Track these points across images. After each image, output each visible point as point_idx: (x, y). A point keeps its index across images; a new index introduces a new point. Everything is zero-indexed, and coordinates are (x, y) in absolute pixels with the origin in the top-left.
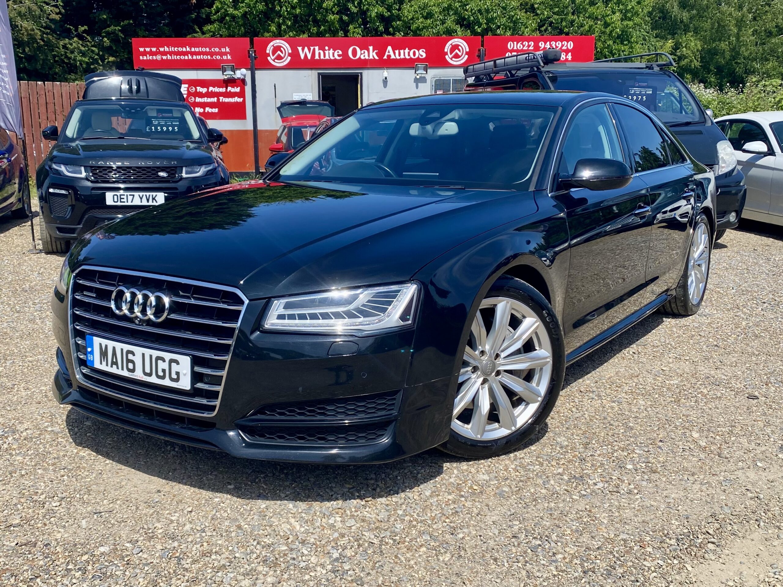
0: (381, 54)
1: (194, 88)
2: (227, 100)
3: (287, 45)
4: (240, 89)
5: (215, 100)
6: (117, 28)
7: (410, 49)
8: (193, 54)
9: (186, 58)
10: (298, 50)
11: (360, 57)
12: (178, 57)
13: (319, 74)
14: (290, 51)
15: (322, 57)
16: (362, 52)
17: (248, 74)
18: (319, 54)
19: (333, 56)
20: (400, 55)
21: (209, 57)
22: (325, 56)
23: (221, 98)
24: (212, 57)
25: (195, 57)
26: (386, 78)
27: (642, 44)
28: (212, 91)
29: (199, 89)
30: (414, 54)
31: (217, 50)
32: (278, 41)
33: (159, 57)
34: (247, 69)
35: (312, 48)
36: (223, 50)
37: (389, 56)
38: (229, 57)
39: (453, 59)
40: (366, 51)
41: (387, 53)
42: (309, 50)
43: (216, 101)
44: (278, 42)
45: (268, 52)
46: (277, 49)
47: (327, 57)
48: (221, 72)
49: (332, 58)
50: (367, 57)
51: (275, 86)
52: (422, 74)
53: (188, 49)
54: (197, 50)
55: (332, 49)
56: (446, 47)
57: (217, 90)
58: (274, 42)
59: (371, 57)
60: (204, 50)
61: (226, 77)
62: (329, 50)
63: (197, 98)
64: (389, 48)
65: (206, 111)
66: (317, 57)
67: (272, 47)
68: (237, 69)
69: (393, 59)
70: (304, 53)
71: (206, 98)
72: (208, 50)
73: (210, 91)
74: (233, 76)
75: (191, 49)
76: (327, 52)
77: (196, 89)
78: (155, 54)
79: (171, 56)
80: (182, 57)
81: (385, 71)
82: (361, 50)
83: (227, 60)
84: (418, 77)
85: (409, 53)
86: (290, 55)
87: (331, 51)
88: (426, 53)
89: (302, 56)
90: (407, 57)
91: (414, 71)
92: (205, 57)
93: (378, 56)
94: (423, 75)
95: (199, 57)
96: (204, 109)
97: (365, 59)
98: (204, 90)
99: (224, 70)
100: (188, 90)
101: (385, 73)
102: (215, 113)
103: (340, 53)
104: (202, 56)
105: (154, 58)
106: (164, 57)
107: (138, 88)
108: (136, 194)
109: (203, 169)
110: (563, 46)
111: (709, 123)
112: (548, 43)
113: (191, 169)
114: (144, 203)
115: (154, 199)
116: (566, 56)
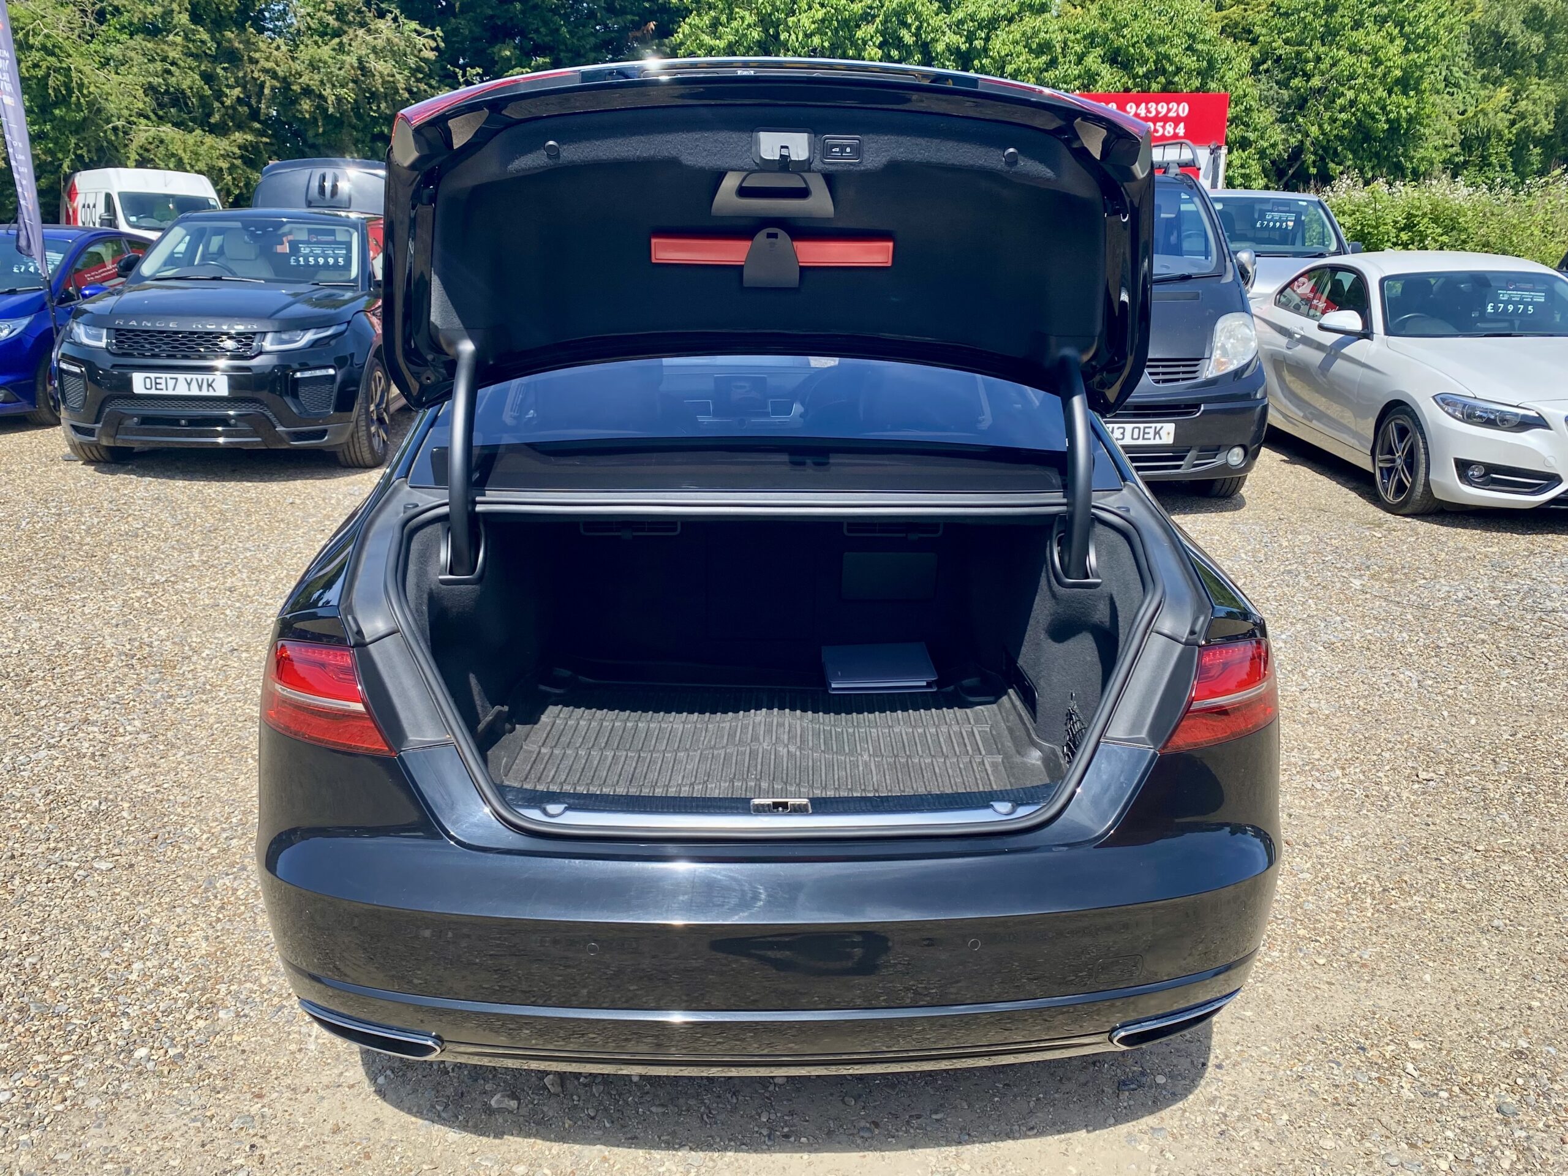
107: (335, 187)
108: (181, 377)
109: (310, 336)
110: (1169, 110)
111: (1229, 278)
112: (1143, 105)
113: (285, 336)
114: (195, 391)
115: (209, 385)
116: (1175, 129)
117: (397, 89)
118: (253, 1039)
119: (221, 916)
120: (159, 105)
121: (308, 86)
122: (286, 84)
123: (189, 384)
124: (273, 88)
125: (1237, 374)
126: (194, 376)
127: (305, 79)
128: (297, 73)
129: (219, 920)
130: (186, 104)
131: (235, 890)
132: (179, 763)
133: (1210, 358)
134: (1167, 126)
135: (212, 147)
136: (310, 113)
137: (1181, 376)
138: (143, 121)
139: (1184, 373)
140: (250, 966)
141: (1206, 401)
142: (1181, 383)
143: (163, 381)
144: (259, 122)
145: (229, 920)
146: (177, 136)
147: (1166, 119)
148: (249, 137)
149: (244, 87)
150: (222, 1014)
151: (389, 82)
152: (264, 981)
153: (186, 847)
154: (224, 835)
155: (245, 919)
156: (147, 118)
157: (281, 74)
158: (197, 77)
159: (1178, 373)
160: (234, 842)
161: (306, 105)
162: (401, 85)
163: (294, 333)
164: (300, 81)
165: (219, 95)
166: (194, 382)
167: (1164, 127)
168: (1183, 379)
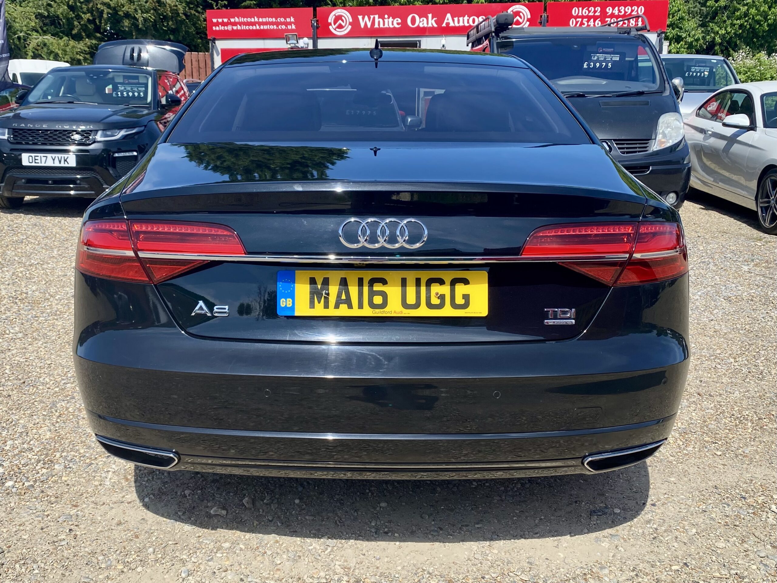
0: (439, 22)
3: (349, 14)
6: (252, 2)
7: (470, 16)
8: (260, 24)
9: (255, 28)
10: (358, 19)
11: (419, 25)
12: (247, 27)
14: (351, 20)
15: (381, 26)
16: (421, 20)
17: (310, 42)
18: (379, 22)
19: (393, 24)
20: (458, 22)
21: (275, 27)
22: (384, 25)
24: (278, 26)
25: (262, 28)
26: (444, 46)
30: (474, 21)
31: (282, 20)
32: (339, 10)
33: (230, 28)
34: (309, 38)
35: (372, 17)
36: (288, 20)
37: (448, 24)
38: (293, 27)
40: (425, 19)
41: (446, 21)
42: (369, 19)
44: (339, 12)
45: (329, 21)
46: (338, 18)
47: (386, 26)
48: (285, 41)
49: (391, 26)
50: (426, 25)
53: (256, 20)
54: (264, 20)
55: (391, 18)
58: (336, 11)
59: (430, 25)
60: (271, 20)
61: (290, 46)
62: (389, 18)
64: (449, 16)
66: (376, 26)
67: (334, 17)
68: (300, 38)
69: (452, 27)
70: (364, 21)
72: (274, 20)
74: (297, 45)
75: (258, 19)
76: (386, 21)
78: (227, 24)
79: (241, 26)
80: (251, 28)
81: (444, 38)
82: (420, 18)
83: (292, 29)
85: (468, 20)
86: (350, 24)
89: (362, 25)
90: (466, 24)
92: (272, 27)
93: (437, 24)
95: (266, 28)
97: (424, 27)
99: (288, 40)
101: (444, 40)
103: (400, 21)
104: (268, 26)
105: (227, 27)
106: (235, 28)
107: (139, 55)
108: (49, 156)
109: (123, 133)
111: (667, 93)
112: (616, 8)
113: (109, 133)
114: (57, 164)
115: (65, 160)
117: (179, 14)
118: (74, 479)
119: (59, 420)
120: (44, 24)
121: (128, 12)
122: (115, 10)
123: (54, 160)
124: (108, 13)
125: (672, 149)
126: (57, 155)
127: (125, 9)
128: (122, 5)
129: (57, 422)
130: (59, 24)
131: (67, 409)
132: (39, 348)
133: (655, 139)
135: (73, 47)
136: (128, 27)
137: (638, 149)
138: (35, 33)
139: (639, 148)
140: (74, 444)
141: (653, 164)
142: (637, 154)
143: (39, 158)
144: (100, 33)
145: (63, 422)
146: (54, 41)
148: (94, 42)
149: (92, 14)
150: (56, 467)
151: (174, 10)
152: (82, 451)
153: (41, 387)
154: (63, 382)
155: (72, 422)
156: (37, 31)
157: (112, 5)
158: (66, 7)
159: (636, 148)
160: (69, 385)
161: (126, 23)
162: (181, 11)
163: (114, 131)
164: (123, 9)
165: (79, 17)
166: (57, 159)
168: (639, 152)
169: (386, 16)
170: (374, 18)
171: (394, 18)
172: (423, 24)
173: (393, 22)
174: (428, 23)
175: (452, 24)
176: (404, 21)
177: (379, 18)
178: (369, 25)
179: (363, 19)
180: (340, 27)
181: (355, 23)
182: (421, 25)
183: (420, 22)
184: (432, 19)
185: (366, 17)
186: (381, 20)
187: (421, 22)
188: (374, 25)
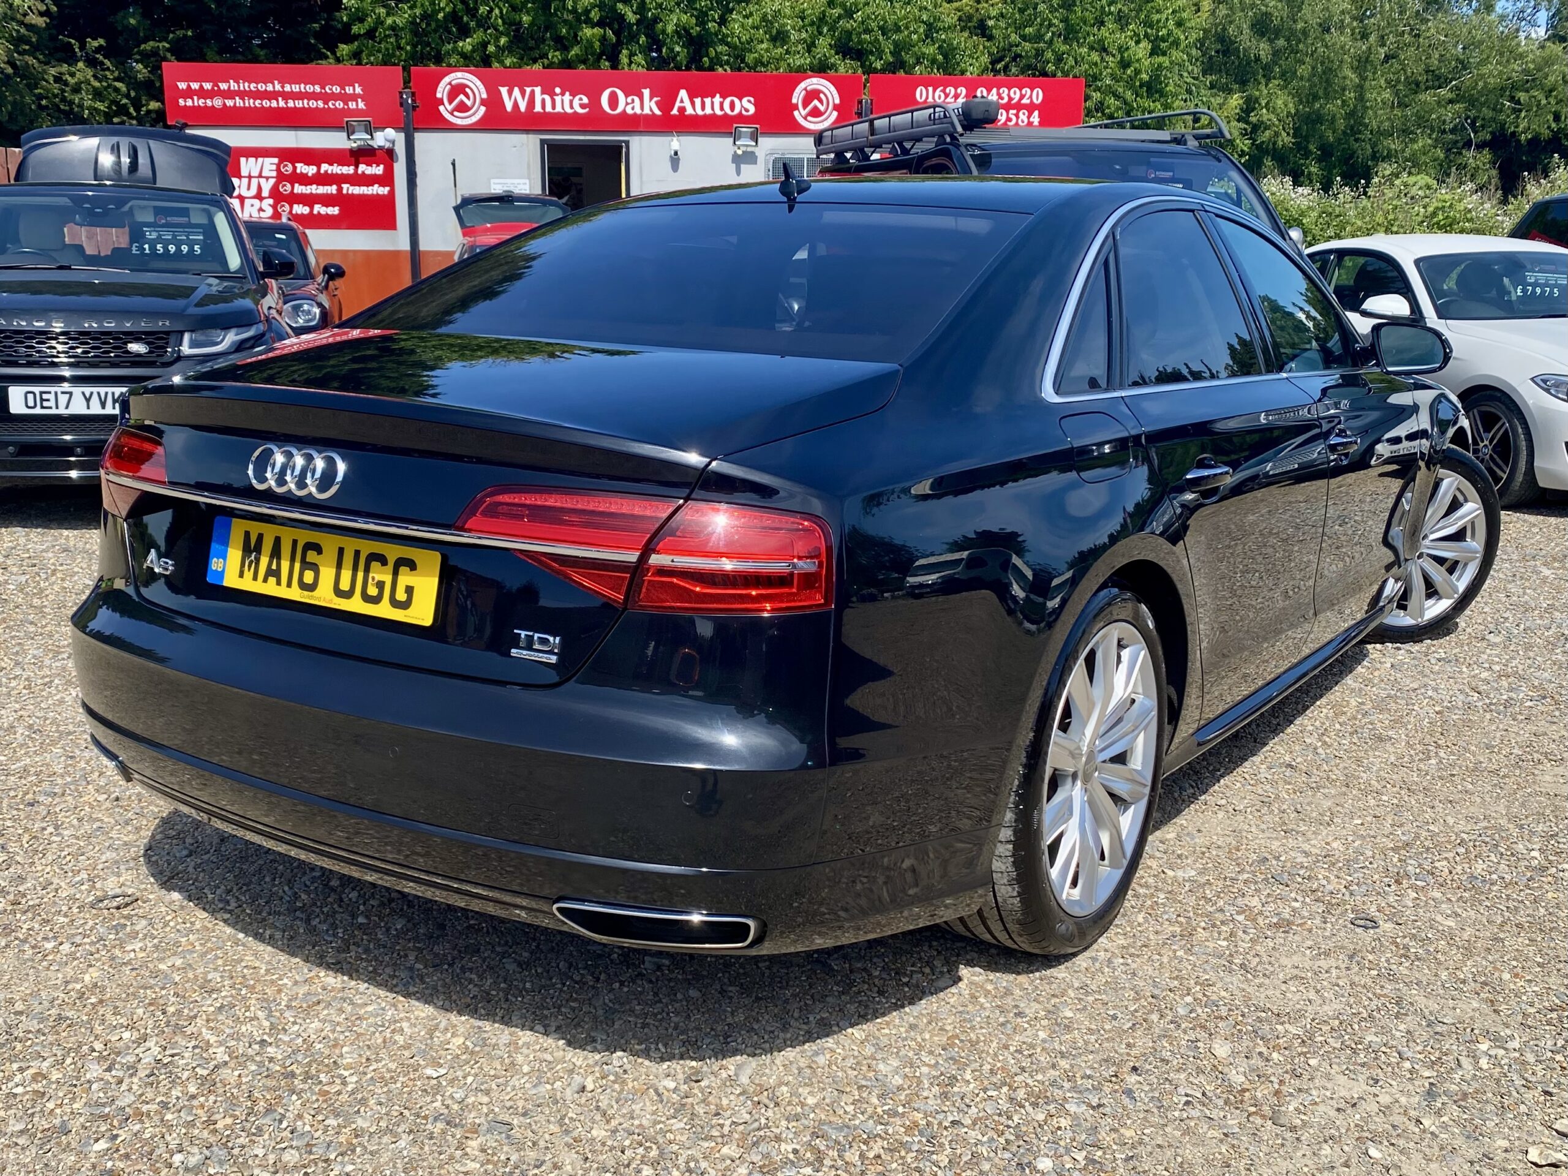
0: (666, 103)
1: (290, 165)
2: (357, 190)
3: (479, 83)
4: (385, 169)
5: (332, 189)
7: (724, 97)
8: (286, 96)
9: (274, 104)
10: (500, 93)
11: (624, 111)
12: (258, 102)
13: (543, 142)
14: (484, 96)
15: (549, 109)
16: (629, 100)
17: (399, 138)
18: (543, 102)
19: (572, 107)
20: (703, 108)
21: (321, 104)
22: (554, 107)
23: (345, 186)
24: (326, 103)
25: (291, 104)
26: (676, 153)
27: (1185, 101)
28: (326, 172)
29: (301, 168)
30: (732, 106)
31: (336, 89)
32: (459, 74)
33: (218, 102)
34: (397, 129)
35: (528, 90)
36: (349, 90)
37: (682, 110)
38: (361, 105)
39: (809, 118)
40: (637, 99)
41: (678, 104)
42: (523, 93)
43: (334, 192)
44: (458, 77)
45: (439, 95)
46: (457, 90)
47: (559, 109)
48: (345, 134)
49: (568, 110)
50: (638, 111)
51: (454, 164)
52: (747, 146)
53: (278, 87)
54: (296, 88)
55: (567, 93)
56: (796, 94)
57: (336, 169)
58: (453, 75)
59: (647, 111)
60: (310, 88)
61: (354, 145)
62: (563, 94)
63: (296, 185)
64: (683, 94)
65: (315, 212)
66: (538, 108)
67: (449, 87)
68: (378, 129)
69: (690, 116)
70: (512, 99)
71: (314, 187)
72: (318, 89)
73: (322, 171)
74: (370, 143)
75: (283, 87)
76: (558, 99)
77: (295, 168)
78: (210, 94)
79: (243, 100)
80: (266, 103)
81: (675, 139)
82: (627, 96)
83: (357, 109)
84: (740, 152)
85: (722, 104)
86: (483, 102)
87: (567, 97)
88: (755, 105)
89: (509, 106)
90: (718, 112)
91: (732, 140)
92: (313, 104)
93: (660, 109)
94: (749, 149)
95: (299, 104)
96: (312, 209)
97: (635, 114)
98: (311, 170)
99: (350, 132)
100: (278, 170)
101: (675, 142)
102: (333, 216)
103: (585, 100)
104: (306, 101)
105: (209, 103)
106: (230, 103)
107: (133, 162)
109: (230, 337)
110: (1022, 97)
112: (994, 91)
113: (204, 337)
114: (95, 409)
115: (116, 401)
116: (1029, 117)
123: (88, 400)
126: (95, 390)
134: (1021, 114)
143: (52, 397)
147: (1019, 107)
163: (213, 333)
166: (95, 396)
167: (1017, 116)
169: (558, 90)
170: (533, 93)
171: (573, 95)
172: (633, 108)
173: (571, 102)
174: (642, 108)
175: (689, 111)
176: (595, 102)
177: (543, 93)
178: (523, 107)
179: (510, 93)
180: (462, 108)
181: (493, 103)
182: (629, 111)
183: (627, 104)
184: (651, 99)
185: (516, 91)
186: (547, 98)
187: (629, 105)
188: (534, 107)
